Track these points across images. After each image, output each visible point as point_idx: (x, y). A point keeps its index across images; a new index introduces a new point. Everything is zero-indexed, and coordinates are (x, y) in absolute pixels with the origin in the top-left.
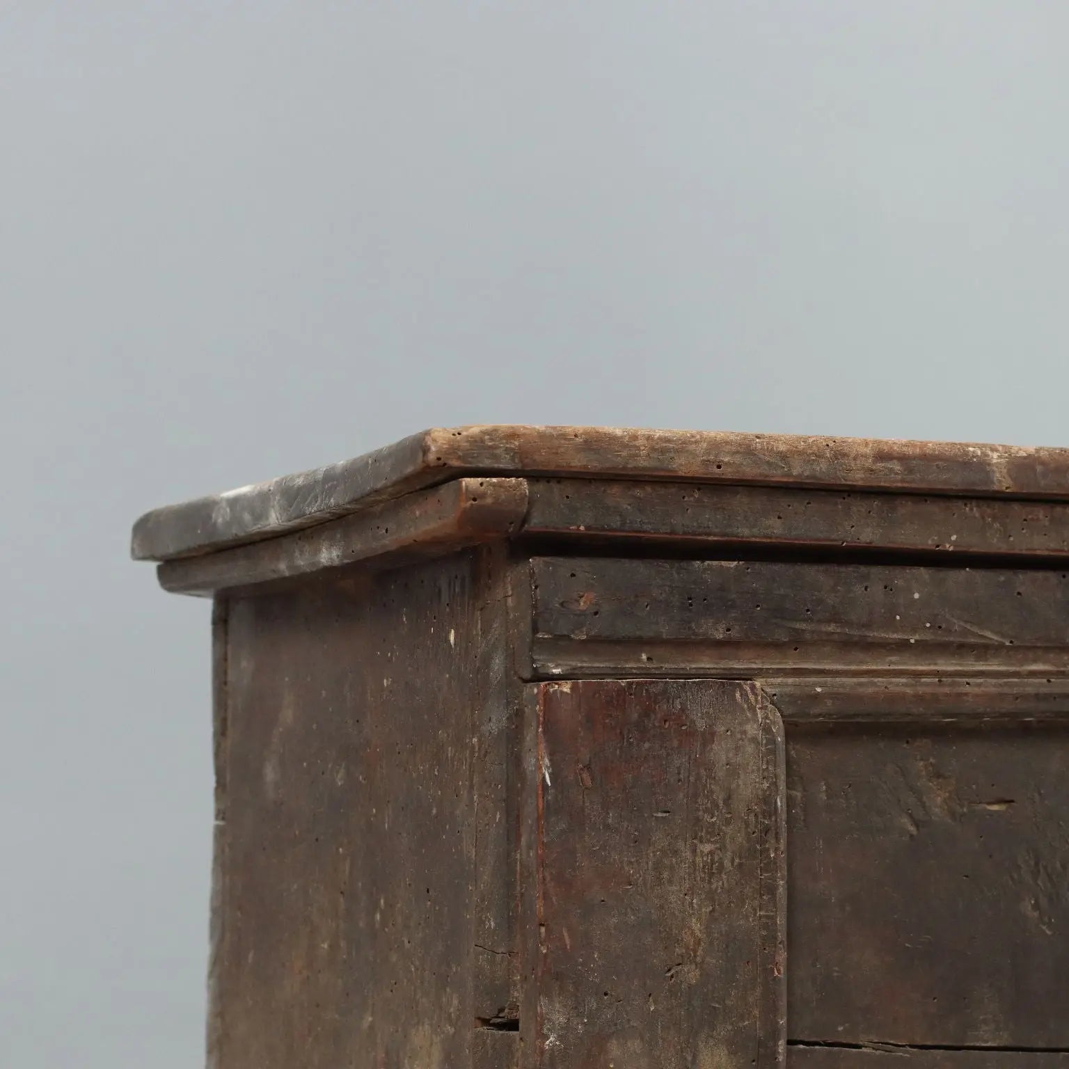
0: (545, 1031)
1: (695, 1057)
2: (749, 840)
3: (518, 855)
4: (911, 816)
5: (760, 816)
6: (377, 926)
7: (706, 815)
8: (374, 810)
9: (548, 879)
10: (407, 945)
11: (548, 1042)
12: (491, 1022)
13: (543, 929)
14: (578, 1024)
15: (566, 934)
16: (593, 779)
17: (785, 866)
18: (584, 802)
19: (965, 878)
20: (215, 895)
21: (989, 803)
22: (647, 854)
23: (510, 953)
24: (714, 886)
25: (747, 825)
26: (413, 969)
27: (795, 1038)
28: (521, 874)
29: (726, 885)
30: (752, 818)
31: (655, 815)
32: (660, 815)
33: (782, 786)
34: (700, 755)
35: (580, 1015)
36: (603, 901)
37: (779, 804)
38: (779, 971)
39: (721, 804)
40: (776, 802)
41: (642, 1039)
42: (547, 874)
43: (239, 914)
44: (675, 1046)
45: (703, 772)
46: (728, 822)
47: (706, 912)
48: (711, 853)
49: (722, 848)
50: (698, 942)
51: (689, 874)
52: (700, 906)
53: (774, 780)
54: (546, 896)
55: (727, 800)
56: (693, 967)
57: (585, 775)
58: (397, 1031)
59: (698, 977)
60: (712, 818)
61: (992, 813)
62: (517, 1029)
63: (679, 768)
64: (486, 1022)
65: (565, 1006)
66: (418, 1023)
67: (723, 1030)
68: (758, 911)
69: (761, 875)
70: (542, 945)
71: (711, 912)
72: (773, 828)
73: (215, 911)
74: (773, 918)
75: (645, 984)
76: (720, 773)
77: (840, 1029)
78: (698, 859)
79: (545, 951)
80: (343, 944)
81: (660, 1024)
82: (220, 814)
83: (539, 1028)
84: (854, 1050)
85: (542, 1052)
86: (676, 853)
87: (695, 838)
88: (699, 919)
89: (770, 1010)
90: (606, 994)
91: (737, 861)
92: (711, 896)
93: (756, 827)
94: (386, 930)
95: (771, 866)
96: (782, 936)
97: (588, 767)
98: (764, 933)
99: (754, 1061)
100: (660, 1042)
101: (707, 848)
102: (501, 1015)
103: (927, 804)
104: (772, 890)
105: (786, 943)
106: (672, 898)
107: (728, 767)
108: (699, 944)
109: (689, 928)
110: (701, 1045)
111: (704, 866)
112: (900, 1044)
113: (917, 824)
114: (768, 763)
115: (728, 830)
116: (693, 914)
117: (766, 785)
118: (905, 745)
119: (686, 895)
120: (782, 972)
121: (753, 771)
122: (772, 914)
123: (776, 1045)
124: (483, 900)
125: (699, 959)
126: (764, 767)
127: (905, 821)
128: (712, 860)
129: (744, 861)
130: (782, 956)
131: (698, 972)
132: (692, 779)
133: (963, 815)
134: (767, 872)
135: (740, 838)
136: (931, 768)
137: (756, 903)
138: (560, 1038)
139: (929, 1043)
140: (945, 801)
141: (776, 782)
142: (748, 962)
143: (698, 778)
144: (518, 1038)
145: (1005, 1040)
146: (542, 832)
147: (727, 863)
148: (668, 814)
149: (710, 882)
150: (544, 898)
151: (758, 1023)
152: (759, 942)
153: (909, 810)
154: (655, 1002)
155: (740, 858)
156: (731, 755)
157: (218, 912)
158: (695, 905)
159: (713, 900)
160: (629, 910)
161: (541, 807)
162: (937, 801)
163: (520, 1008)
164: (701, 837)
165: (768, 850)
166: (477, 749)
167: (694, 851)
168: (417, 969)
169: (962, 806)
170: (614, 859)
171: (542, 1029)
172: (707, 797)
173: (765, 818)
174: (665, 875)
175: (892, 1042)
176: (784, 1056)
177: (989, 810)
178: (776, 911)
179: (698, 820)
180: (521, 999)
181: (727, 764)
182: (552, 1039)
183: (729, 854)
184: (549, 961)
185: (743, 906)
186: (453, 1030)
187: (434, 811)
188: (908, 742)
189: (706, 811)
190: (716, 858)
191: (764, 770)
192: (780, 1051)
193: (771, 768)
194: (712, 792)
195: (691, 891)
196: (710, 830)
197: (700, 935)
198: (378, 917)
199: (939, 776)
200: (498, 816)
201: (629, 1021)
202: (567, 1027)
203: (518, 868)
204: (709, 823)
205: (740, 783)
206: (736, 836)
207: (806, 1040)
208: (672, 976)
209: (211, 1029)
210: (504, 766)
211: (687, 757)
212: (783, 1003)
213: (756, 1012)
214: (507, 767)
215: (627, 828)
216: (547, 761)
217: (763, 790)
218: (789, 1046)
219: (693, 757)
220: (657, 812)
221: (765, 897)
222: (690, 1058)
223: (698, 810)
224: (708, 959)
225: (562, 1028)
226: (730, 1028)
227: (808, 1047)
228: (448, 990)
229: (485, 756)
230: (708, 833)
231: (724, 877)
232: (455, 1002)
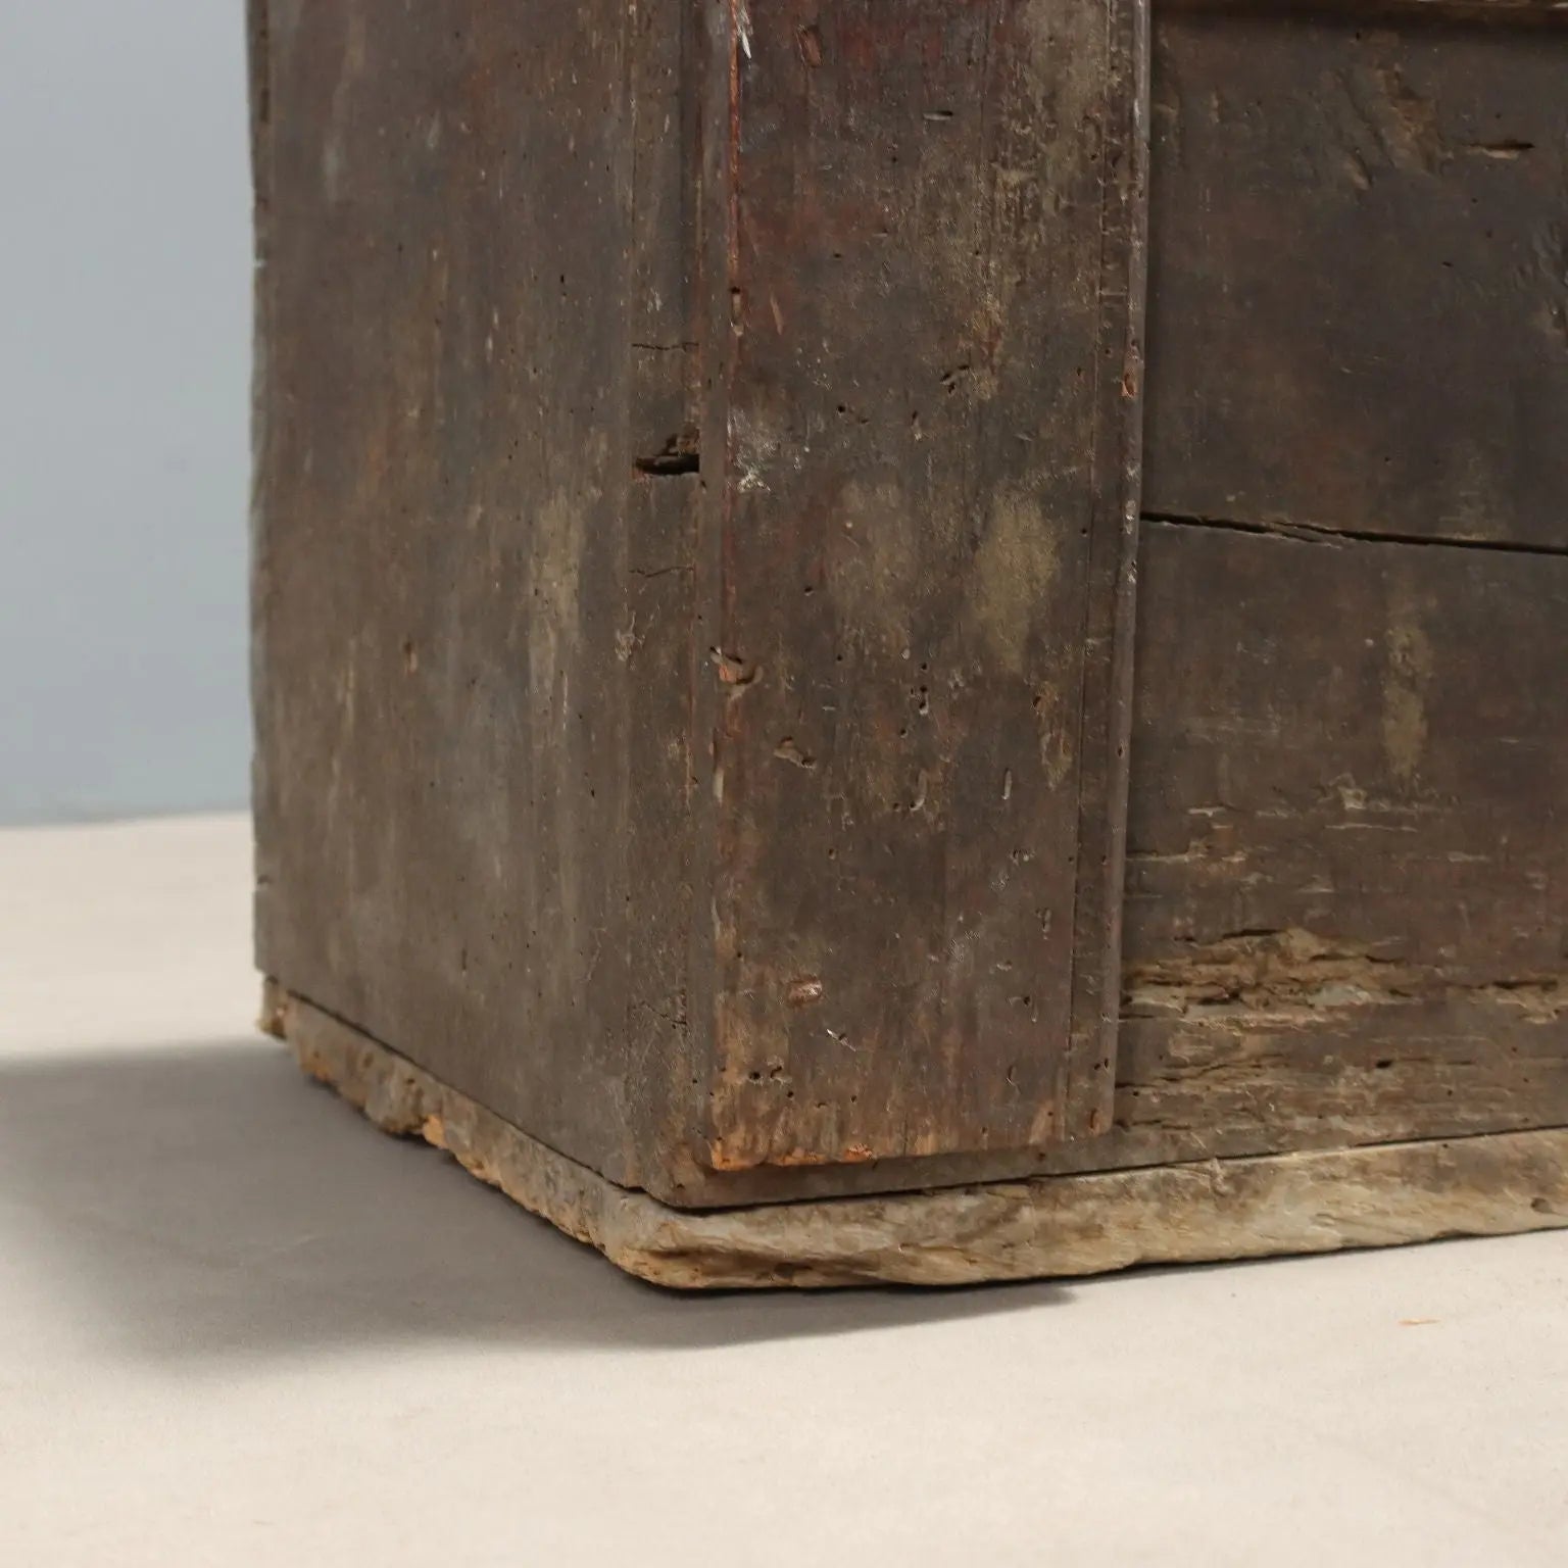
0: (740, 463)
1: (987, 517)
2: (1084, 170)
3: (699, 182)
4: (1360, 160)
5: (1104, 131)
6: (489, 359)
7: (1013, 123)
8: (483, 174)
9: (745, 212)
10: (533, 376)
11: (743, 482)
12: (657, 463)
13: (737, 299)
14: (794, 455)
15: (775, 307)
16: (823, 50)
17: (1144, 217)
18: (807, 87)
19: (1445, 267)
20: (257, 376)
21: (1491, 147)
22: (914, 182)
23: (685, 345)
24: (1025, 241)
25: (1082, 140)
26: (541, 413)
27: (1155, 509)
28: (704, 213)
29: (1044, 240)
30: (1090, 130)
31: (927, 117)
32: (936, 118)
33: (1143, 85)
34: (1006, 19)
35: (798, 440)
36: (837, 256)
37: (1137, 110)
38: (1130, 389)
39: (1039, 106)
40: (1132, 110)
41: (900, 484)
42: (744, 203)
43: (290, 397)
44: (954, 501)
45: (1010, 50)
46: (1050, 136)
47: (1010, 283)
48: (1022, 186)
49: (1040, 178)
50: (996, 332)
51: (984, 219)
52: (1001, 274)
53: (1130, 71)
54: (742, 242)
55: (1050, 100)
56: (988, 371)
57: (811, 44)
58: (518, 518)
59: (995, 389)
60: (1023, 128)
61: (1493, 163)
62: (696, 469)
63: (969, 42)
64: (647, 467)
65: (773, 425)
66: (549, 498)
67: (1037, 477)
68: (1098, 287)
69: (1104, 230)
70: (735, 323)
71: (1018, 284)
72: (1125, 153)
73: (258, 405)
74: (1122, 301)
75: (907, 395)
76: (1039, 55)
77: (1231, 499)
78: (998, 196)
79: (739, 333)
80: (439, 403)
81: (930, 462)
82: (264, 249)
83: (730, 458)
84: (1250, 534)
85: (735, 496)
86: (961, 182)
87: (995, 160)
88: (998, 295)
89: (1114, 450)
90: (841, 409)
91: (1064, 202)
92: (1019, 258)
93: (1098, 146)
94: (502, 361)
95: (1120, 215)
96: (1136, 330)
97: (814, 30)
98: (1107, 325)
99: (1084, 531)
100: (931, 490)
101: (1014, 177)
102: (672, 450)
103: (1389, 142)
104: (1122, 255)
105: (1142, 344)
106: (955, 259)
107: (1052, 44)
108: (998, 335)
109: (983, 309)
110: (998, 500)
111: (1009, 208)
112: (1327, 528)
113: (1368, 172)
114: (1120, 44)
115: (1051, 150)
116: (990, 285)
117: (1116, 79)
118: (1353, 41)
119: (977, 253)
120: (1135, 391)
121: (1094, 54)
122: (1122, 294)
123: (1122, 508)
124: (643, 268)
125: (996, 360)
126: (1114, 49)
127: (1350, 168)
128: (1022, 198)
129: (1075, 204)
130: (1136, 363)
131: (995, 382)
132: (991, 60)
133: (1448, 162)
134: (1115, 225)
135: (1071, 163)
136: (1396, 82)
137: (1095, 274)
138: (763, 475)
139: (1375, 530)
140: (1417, 138)
141: (1133, 74)
142: (1079, 371)
143: (1002, 59)
144: (698, 483)
145: (1500, 532)
146: (737, 136)
147: (1047, 205)
148: (948, 118)
149: (1017, 235)
150: (740, 245)
151: (1093, 470)
152: (1098, 338)
153: (1357, 149)
154: (923, 426)
155: (1070, 198)
156: (1057, 24)
157: (264, 405)
158: (993, 273)
159: (1022, 264)
160: (881, 273)
161: (734, 93)
162: (1403, 139)
163: (701, 434)
164: (1005, 158)
165: (1116, 188)
166: (636, 22)
167: (993, 183)
168: (546, 411)
169: (1444, 149)
170: (858, 187)
171: (734, 460)
172: (1015, 92)
173: (1112, 133)
174: (944, 219)
175: (1314, 525)
176: (1134, 526)
177: (1491, 158)
178: (1128, 291)
179: (999, 130)
180: (702, 420)
181: (1051, 39)
182: (750, 476)
183: (1051, 191)
184: (747, 347)
185: (1074, 278)
186: (600, 493)
187: (572, 145)
188: (1358, 36)
189: (1014, 115)
190: (1029, 195)
191: (1114, 55)
192: (1128, 518)
193: (1125, 52)
194: (1023, 83)
195: (986, 248)
196: (1019, 147)
197: (999, 321)
198: (490, 344)
199: (1407, 94)
200: (667, 121)
201: (878, 454)
202: (776, 458)
203: (699, 203)
204: (1019, 136)
205: (1073, 72)
206: (1063, 160)
207: (1176, 512)
208: (952, 387)
209: (256, 588)
210: (676, 37)
211: (983, 22)
212: (1136, 440)
213: (1091, 453)
214: (681, 37)
215: (879, 137)
216: (745, 16)
217: (1110, 88)
218: (1145, 522)
219: (993, 23)
220: (930, 112)
221: (1109, 267)
222: (978, 520)
223: (1000, 112)
224: (1012, 360)
225: (769, 461)
226: (1046, 475)
227: (1175, 526)
228: (592, 430)
229: (648, 27)
230: (1016, 151)
231: (1042, 227)
232: (603, 447)
